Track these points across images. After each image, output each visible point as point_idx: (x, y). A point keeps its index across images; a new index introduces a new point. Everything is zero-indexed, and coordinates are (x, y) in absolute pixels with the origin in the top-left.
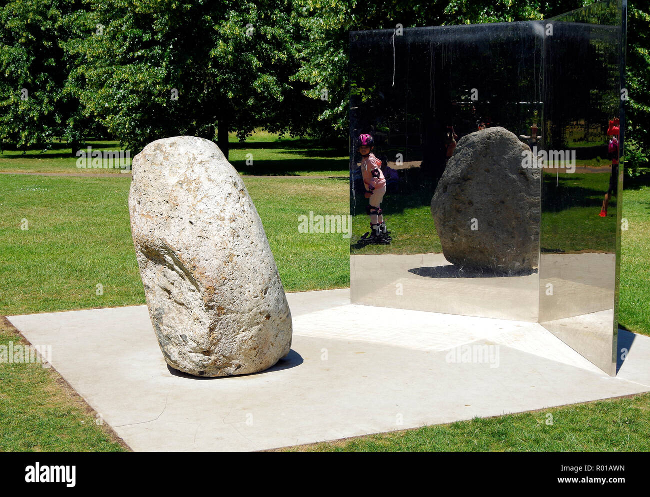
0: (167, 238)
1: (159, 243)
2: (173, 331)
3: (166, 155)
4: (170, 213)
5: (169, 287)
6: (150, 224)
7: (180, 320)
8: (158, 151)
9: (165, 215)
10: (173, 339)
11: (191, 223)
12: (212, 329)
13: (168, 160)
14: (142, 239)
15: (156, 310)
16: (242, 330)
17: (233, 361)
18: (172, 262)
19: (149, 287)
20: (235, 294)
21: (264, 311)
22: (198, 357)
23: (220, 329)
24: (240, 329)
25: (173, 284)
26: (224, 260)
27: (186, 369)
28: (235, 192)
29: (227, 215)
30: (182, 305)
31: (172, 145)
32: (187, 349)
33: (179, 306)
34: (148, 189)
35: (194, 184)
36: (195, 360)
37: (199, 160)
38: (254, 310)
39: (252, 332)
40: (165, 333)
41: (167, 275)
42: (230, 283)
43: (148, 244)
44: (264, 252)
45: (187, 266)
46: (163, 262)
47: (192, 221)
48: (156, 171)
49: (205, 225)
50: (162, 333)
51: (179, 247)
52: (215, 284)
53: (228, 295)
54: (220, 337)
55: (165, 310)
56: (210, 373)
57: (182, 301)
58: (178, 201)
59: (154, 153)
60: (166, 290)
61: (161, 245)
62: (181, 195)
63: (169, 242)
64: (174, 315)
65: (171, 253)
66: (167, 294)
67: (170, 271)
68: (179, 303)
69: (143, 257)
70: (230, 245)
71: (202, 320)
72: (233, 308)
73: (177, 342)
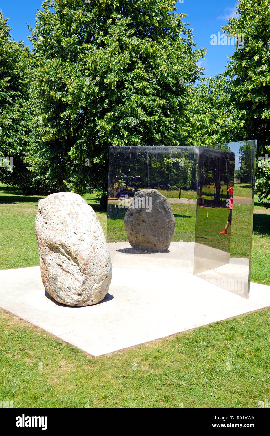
0: (63, 240)
1: (59, 243)
2: (64, 285)
3: (60, 201)
4: (64, 229)
5: (61, 264)
6: (54, 233)
7: (67, 279)
8: (56, 199)
9: (61, 229)
10: (63, 289)
11: (75, 233)
12: (83, 284)
13: (61, 203)
14: (49, 241)
15: (54, 275)
16: (96, 283)
17: (90, 299)
18: (64, 252)
19: (50, 264)
20: (95, 267)
21: (105, 275)
22: (76, 297)
23: (87, 284)
24: (95, 283)
25: (63, 262)
26: (91, 251)
27: (69, 303)
28: (94, 219)
29: (92, 230)
30: (68, 272)
31: (63, 196)
32: (71, 293)
33: (66, 273)
34: (52, 217)
35: (75, 214)
36: (75, 299)
37: (76, 203)
38: (102, 274)
39: (100, 284)
40: (59, 286)
41: (60, 258)
42: (93, 262)
43: (52, 243)
44: (107, 246)
45: (73, 254)
46: (59, 252)
47: (75, 232)
48: (56, 208)
49: (82, 234)
50: (57, 286)
51: (70, 245)
52: (87, 262)
53: (92, 268)
54: (86, 287)
55: (59, 275)
56: (80, 305)
57: (68, 270)
58: (68, 223)
59: (54, 200)
60: (60, 265)
61: (59, 244)
62: (69, 220)
63: (64, 242)
64: (63, 277)
65: (64, 247)
66: (59, 267)
67: (62, 256)
68: (66, 272)
69: (48, 249)
70: (94, 244)
71: (79, 279)
72: (94, 273)
73: (65, 290)
